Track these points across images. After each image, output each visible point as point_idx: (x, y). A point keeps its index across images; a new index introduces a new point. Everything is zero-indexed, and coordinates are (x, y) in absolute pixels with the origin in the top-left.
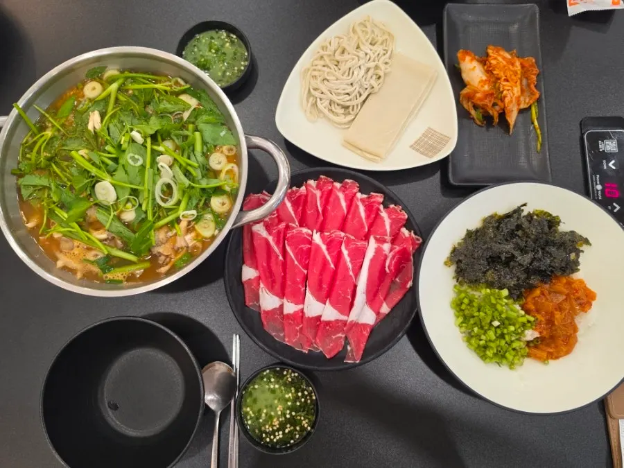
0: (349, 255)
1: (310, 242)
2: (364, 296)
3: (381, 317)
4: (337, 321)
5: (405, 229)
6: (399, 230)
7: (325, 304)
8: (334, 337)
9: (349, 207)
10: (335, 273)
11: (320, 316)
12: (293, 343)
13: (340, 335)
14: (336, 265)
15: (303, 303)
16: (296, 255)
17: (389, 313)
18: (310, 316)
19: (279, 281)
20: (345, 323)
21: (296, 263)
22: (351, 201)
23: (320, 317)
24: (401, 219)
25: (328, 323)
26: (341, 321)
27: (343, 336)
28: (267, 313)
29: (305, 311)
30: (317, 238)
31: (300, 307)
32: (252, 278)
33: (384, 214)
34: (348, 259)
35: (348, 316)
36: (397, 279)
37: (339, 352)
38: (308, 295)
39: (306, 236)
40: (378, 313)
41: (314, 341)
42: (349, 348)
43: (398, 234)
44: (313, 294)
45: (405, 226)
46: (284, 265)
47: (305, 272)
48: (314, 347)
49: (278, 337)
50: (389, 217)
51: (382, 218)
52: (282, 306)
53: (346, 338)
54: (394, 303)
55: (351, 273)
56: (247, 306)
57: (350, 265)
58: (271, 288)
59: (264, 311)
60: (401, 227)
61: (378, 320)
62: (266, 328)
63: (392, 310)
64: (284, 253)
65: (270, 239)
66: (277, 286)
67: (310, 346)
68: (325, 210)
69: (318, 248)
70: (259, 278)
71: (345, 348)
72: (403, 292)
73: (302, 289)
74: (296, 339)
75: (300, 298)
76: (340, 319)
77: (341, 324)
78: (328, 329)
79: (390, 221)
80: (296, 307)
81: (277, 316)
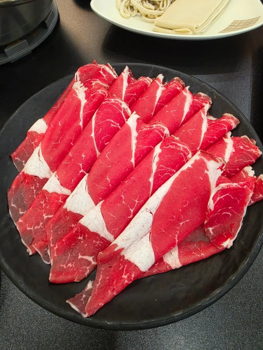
0: (160, 155)
1: (122, 123)
2: (150, 219)
3: (162, 269)
4: (95, 235)
5: (251, 168)
6: (242, 167)
7: (96, 204)
8: (80, 257)
9: (190, 116)
10: (129, 171)
12: (25, 231)
13: (90, 259)
14: (138, 161)
15: (72, 189)
16: (98, 125)
17: (176, 270)
18: (68, 210)
19: (62, 147)
20: (106, 244)
21: (93, 135)
22: (195, 109)
23: (80, 217)
24: (251, 153)
25: (84, 230)
26: (103, 239)
27: (94, 263)
28: (26, 177)
29: (68, 200)
30: (132, 121)
31: (66, 191)
32: (39, 132)
33: (229, 141)
34: (156, 159)
35: (115, 238)
36: (211, 229)
37: (72, 282)
38: (83, 182)
39: (122, 112)
40: (159, 260)
41: (52, 245)
42: (90, 285)
43: (238, 172)
44: (88, 182)
45: (252, 165)
46: (79, 133)
47: (98, 153)
48: (46, 254)
49: (16, 212)
50: (234, 146)
51: (225, 145)
52: (46, 180)
53: (95, 267)
54: (189, 259)
56: (10, 157)
57: (154, 167)
58: (45, 153)
59: (23, 173)
60: (246, 165)
61: (155, 271)
62: (9, 193)
63: (184, 267)
64: (88, 120)
65: (84, 102)
66: (57, 152)
67: (40, 248)
69: (128, 133)
70: (43, 136)
71: (84, 281)
72: (212, 251)
73: (82, 171)
74: (32, 229)
75: (73, 180)
76: (102, 235)
77: (99, 243)
78: (80, 240)
79: (234, 151)
80: (61, 189)
81: (33, 188)
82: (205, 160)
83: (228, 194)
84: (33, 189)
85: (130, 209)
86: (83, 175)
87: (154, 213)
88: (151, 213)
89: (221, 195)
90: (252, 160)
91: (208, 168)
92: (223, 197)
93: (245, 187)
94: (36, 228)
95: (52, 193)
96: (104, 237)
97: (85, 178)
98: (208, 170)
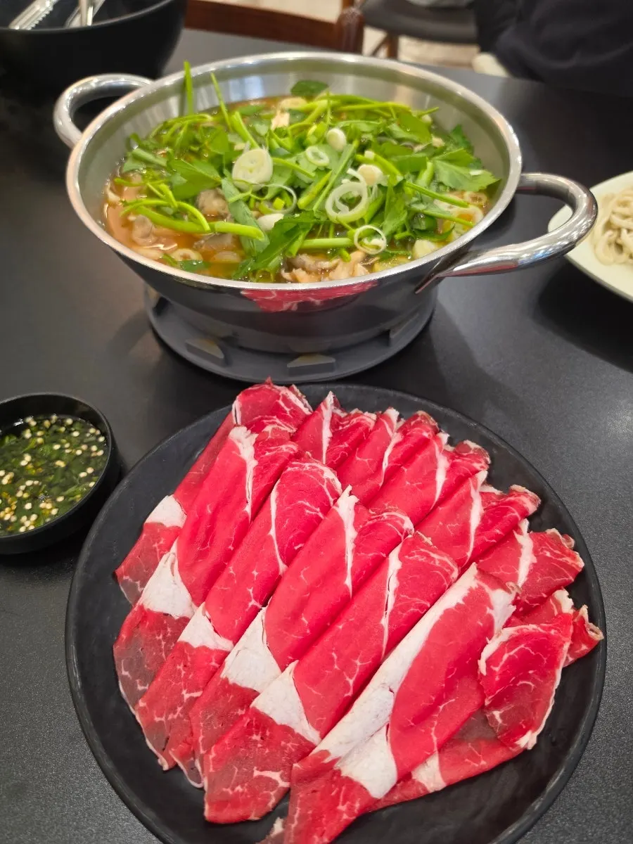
0: (400, 574)
1: (327, 509)
2: (388, 701)
3: (410, 793)
4: (287, 730)
5: (566, 593)
6: (550, 593)
7: (283, 669)
8: (256, 773)
9: (449, 491)
10: (345, 603)
11: (255, 694)
12: (151, 723)
13: (275, 776)
14: (360, 584)
15: (236, 640)
16: (282, 515)
17: (437, 793)
18: (231, 681)
19: (214, 556)
20: (305, 749)
21: (273, 532)
22: (459, 480)
24: (565, 565)
25: (262, 723)
26: (300, 738)
27: (283, 784)
28: (146, 615)
29: (228, 660)
30: (346, 505)
31: (223, 643)
32: (168, 524)
33: (525, 540)
34: (393, 583)
35: (323, 736)
36: (497, 714)
37: (245, 822)
38: (257, 625)
39: (325, 487)
40: (405, 777)
41: (202, 751)
42: (278, 827)
43: (543, 601)
44: (268, 625)
45: (569, 587)
46: (244, 528)
47: (282, 566)
48: (193, 768)
49: (131, 686)
50: (535, 552)
51: (517, 548)
52: (184, 621)
53: (286, 794)
54: (460, 773)
55: (385, 622)
56: (114, 576)
57: (391, 600)
58: (185, 568)
59: (141, 607)
60: (559, 588)
61: (396, 797)
62: (116, 649)
63: (450, 788)
64: (261, 502)
65: (252, 464)
66: (203, 568)
67: (183, 756)
68: (393, 472)
69: (338, 526)
70: (176, 532)
71: (268, 818)
72: (500, 755)
73: (253, 603)
74: (163, 719)
75: (236, 621)
76: (298, 730)
77: (293, 746)
78: (256, 742)
79: (535, 561)
80: (214, 639)
81: (161, 637)
82: (487, 589)
83: (522, 646)
84: (160, 641)
85: (348, 679)
86: (256, 611)
87: (396, 690)
88: (391, 691)
89: (511, 649)
90: (567, 577)
91: (493, 604)
92: (516, 653)
93: (553, 632)
94: (170, 717)
95: (199, 649)
96: (301, 733)
97: (261, 615)
98: (492, 608)
